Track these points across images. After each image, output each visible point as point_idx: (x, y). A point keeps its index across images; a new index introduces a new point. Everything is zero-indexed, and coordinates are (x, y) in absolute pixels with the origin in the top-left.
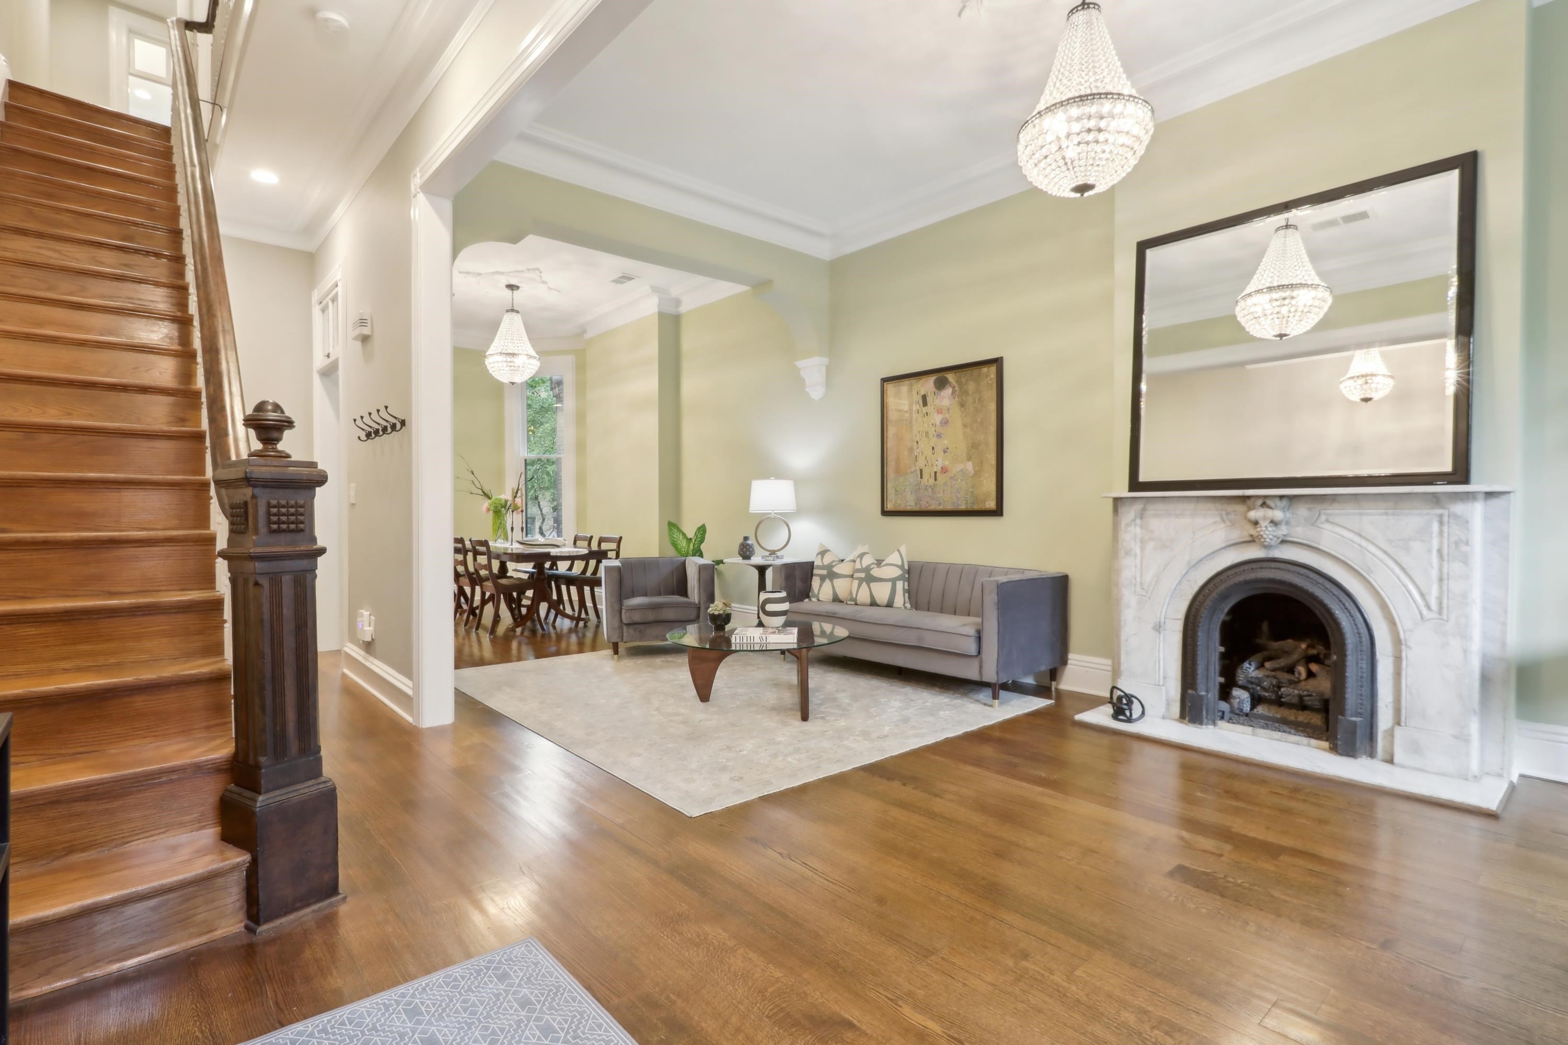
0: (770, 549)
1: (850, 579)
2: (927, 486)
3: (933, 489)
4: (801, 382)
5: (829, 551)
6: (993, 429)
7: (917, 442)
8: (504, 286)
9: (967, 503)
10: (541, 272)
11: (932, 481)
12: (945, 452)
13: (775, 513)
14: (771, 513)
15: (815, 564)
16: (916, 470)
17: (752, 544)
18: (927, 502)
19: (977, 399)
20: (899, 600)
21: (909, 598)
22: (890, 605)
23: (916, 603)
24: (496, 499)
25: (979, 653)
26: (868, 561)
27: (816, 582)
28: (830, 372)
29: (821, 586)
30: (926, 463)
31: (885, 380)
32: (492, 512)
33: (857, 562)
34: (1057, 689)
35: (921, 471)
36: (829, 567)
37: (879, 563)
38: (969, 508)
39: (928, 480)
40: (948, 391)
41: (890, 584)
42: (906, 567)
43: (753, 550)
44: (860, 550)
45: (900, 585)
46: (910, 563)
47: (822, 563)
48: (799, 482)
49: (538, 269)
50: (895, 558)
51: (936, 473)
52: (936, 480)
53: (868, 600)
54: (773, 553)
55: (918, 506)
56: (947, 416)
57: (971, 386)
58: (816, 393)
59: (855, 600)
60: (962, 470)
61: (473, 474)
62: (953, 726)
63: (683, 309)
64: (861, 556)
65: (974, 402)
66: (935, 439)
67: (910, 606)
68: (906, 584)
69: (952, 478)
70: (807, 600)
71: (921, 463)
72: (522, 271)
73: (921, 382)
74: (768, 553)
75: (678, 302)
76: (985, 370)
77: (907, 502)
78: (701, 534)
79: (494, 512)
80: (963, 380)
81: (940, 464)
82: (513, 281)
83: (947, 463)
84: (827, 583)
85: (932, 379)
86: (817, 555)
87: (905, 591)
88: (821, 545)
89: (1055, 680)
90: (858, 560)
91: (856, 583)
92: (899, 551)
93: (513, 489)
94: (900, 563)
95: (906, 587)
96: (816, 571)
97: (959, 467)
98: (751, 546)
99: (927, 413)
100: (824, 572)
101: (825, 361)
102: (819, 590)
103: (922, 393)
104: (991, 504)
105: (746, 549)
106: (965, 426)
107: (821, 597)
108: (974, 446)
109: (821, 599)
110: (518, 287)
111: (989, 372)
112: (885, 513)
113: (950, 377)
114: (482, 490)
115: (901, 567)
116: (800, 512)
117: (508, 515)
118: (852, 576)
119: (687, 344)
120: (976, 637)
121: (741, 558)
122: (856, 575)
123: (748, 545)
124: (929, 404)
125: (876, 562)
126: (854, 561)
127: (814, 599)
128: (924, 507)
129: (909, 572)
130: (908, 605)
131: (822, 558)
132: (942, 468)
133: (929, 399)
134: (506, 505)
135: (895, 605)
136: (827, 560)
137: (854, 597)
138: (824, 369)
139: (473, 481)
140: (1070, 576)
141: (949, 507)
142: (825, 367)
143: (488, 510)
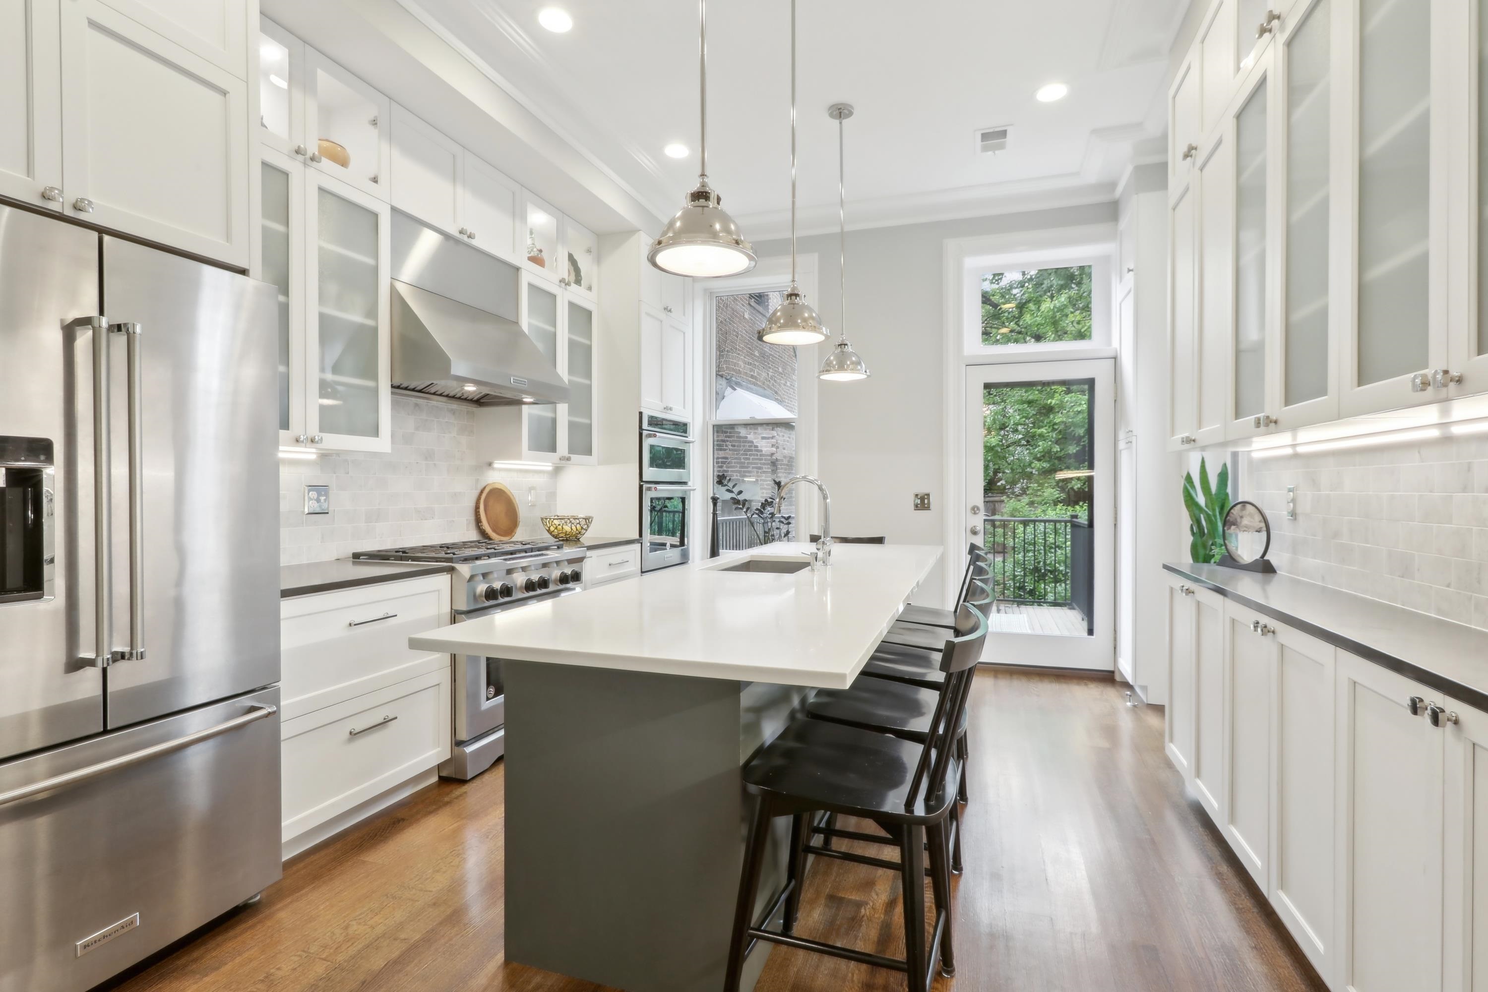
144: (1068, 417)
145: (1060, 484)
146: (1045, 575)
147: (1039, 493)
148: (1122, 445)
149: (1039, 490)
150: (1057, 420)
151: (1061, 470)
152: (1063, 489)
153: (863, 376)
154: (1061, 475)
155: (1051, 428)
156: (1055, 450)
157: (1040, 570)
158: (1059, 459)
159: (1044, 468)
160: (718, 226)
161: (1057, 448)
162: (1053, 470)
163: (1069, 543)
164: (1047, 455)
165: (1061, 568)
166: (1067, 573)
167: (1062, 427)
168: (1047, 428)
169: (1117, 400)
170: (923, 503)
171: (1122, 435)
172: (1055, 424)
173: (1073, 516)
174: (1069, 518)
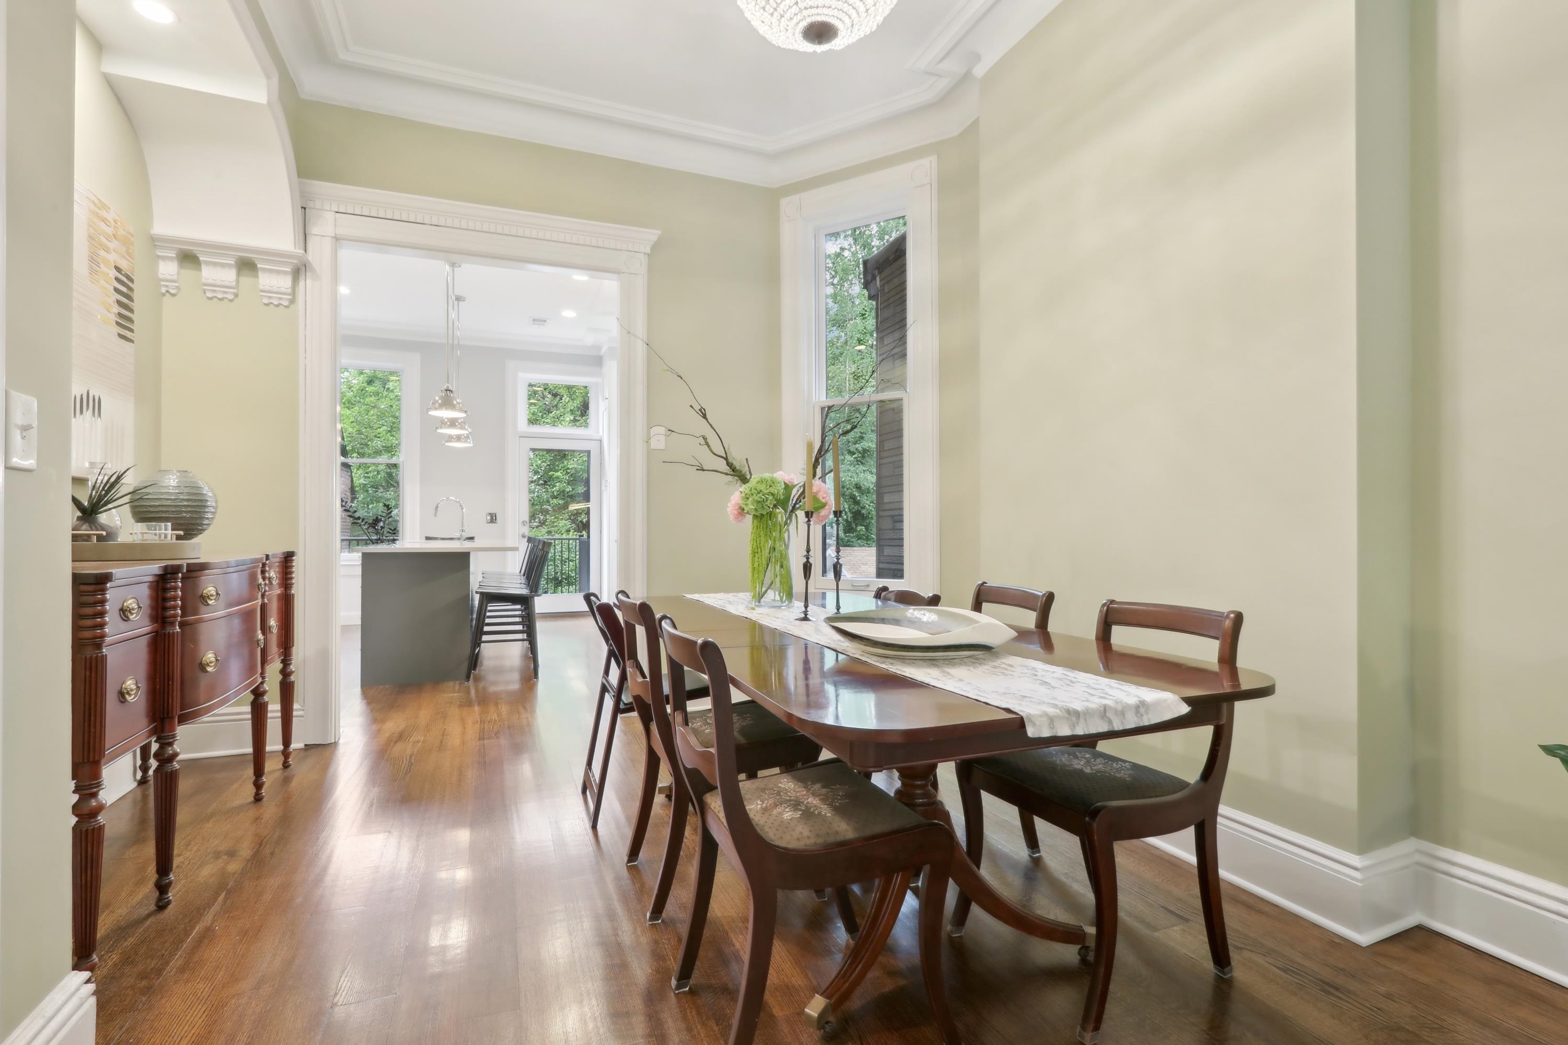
24: (761, 481)
32: (749, 518)
61: (704, 416)
79: (755, 517)
93: (810, 446)
114: (726, 459)
117: (792, 528)
134: (787, 498)
139: (705, 438)
143: (741, 512)
144: (578, 464)
145: (572, 518)
146: (561, 582)
147: (556, 524)
148: (603, 488)
149: (556, 522)
150: (570, 467)
151: (573, 504)
152: (573, 522)
153: (472, 445)
154: (573, 507)
155: (565, 472)
156: (568, 490)
157: (558, 579)
159: (559, 504)
160: (455, 402)
161: (569, 489)
162: (566, 505)
163: (578, 557)
164: (562, 493)
165: (573, 575)
166: (576, 578)
169: (601, 463)
170: (493, 518)
171: (603, 483)
172: (568, 469)
173: (580, 536)
174: (578, 537)
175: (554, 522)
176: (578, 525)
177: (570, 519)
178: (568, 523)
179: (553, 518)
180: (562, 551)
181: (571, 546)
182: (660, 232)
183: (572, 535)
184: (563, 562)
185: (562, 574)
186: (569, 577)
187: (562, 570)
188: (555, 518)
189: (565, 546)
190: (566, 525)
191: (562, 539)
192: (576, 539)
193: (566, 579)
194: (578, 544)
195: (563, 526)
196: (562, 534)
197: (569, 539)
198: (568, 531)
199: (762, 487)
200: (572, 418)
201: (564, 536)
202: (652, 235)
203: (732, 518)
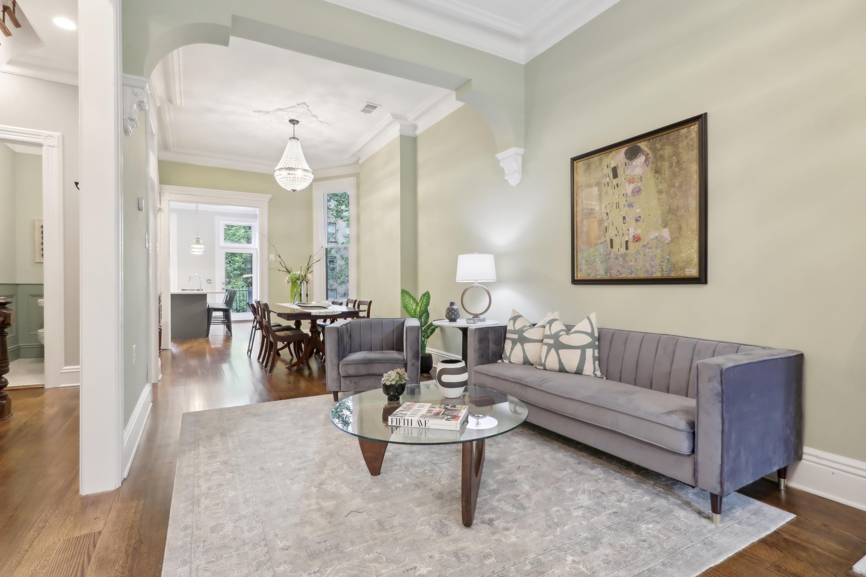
0: (474, 313)
1: (539, 344)
2: (618, 255)
3: (623, 258)
4: (501, 172)
5: (522, 316)
6: (695, 191)
7: (607, 214)
8: (288, 121)
9: (662, 271)
10: (308, 106)
11: (623, 250)
12: (637, 220)
13: (478, 283)
14: (474, 283)
15: (508, 328)
16: (606, 241)
17: (457, 309)
18: (618, 271)
19: (674, 163)
20: (589, 368)
21: (599, 365)
22: (579, 372)
23: (607, 371)
24: (293, 274)
25: (693, 451)
26: (557, 327)
27: (508, 345)
28: (525, 160)
29: (512, 349)
30: (617, 234)
31: (574, 160)
32: (290, 283)
33: (546, 328)
34: (787, 487)
35: (611, 241)
36: (520, 332)
37: (569, 329)
38: (665, 275)
39: (619, 249)
40: (641, 159)
41: (579, 352)
42: (596, 335)
43: (458, 314)
44: (550, 317)
45: (589, 352)
46: (600, 330)
47: (514, 328)
48: (498, 257)
49: (304, 103)
50: (584, 326)
51: (627, 242)
52: (627, 248)
53: (557, 366)
54: (476, 316)
55: (608, 275)
56: (639, 184)
57: (668, 150)
58: (514, 180)
59: (544, 365)
60: (656, 237)
61: (280, 257)
62: (664, 564)
63: (418, 132)
64: (551, 322)
65: (671, 166)
66: (627, 208)
67: (600, 374)
68: (596, 351)
69: (645, 246)
70: (500, 361)
71: (611, 233)
72: (294, 107)
73: (611, 155)
74: (471, 317)
75: (415, 127)
76: (684, 131)
77: (597, 271)
78: (426, 299)
80: (658, 146)
81: (632, 232)
82: (293, 117)
83: (639, 232)
84: (518, 346)
85: (623, 150)
86: (510, 319)
87: (594, 359)
88: (514, 311)
89: (785, 478)
90: (548, 326)
91: (545, 348)
92: (589, 318)
94: (589, 330)
95: (596, 354)
96: (508, 335)
97: (653, 235)
98: (456, 311)
99: (617, 185)
100: (516, 336)
101: (521, 151)
102: (511, 353)
103: (613, 166)
104: (693, 271)
105: (452, 312)
106: (660, 192)
107: (513, 360)
108: (672, 211)
109: (512, 362)
110: (298, 122)
111: (689, 132)
112: (575, 282)
113: (643, 145)
114: (285, 268)
115: (591, 335)
116: (499, 281)
118: (542, 341)
119: (422, 157)
120: (689, 432)
121: (448, 320)
122: (546, 341)
123: (453, 309)
124: (619, 176)
125: (565, 328)
126: (544, 327)
127: (506, 361)
128: (614, 275)
129: (599, 339)
130: (598, 373)
131: (514, 323)
132: (634, 236)
133: (620, 171)
135: (585, 372)
136: (519, 325)
137: (543, 362)
138: (520, 159)
139: (280, 262)
140: (806, 356)
141: (642, 275)
142: (521, 157)
143: (288, 282)
147: (236, 283)
149: (236, 282)
151: (245, 274)
152: (245, 282)
154: (245, 276)
155: (241, 257)
158: (244, 270)
159: (238, 273)
160: (201, 242)
161: (243, 266)
162: (241, 274)
164: (239, 268)
165: (245, 307)
167: (245, 257)
168: (239, 257)
170: (210, 282)
173: (249, 289)
174: (248, 290)
175: (235, 282)
176: (248, 284)
177: (244, 281)
178: (243, 283)
179: (235, 280)
180: (240, 297)
181: (244, 294)
182: (272, 195)
183: (245, 289)
184: (240, 301)
185: (240, 307)
186: (243, 308)
187: (240, 305)
188: (236, 281)
189: (241, 294)
190: (241, 284)
191: (240, 291)
192: (247, 291)
193: (242, 310)
194: (248, 293)
195: (240, 285)
196: (240, 288)
197: (243, 291)
198: (243, 287)
199: (293, 276)
200: (244, 231)
201: (241, 289)
202: (270, 196)
203: (286, 283)
